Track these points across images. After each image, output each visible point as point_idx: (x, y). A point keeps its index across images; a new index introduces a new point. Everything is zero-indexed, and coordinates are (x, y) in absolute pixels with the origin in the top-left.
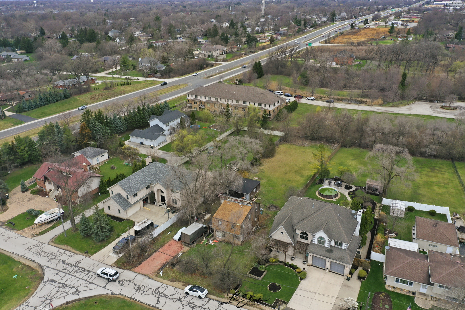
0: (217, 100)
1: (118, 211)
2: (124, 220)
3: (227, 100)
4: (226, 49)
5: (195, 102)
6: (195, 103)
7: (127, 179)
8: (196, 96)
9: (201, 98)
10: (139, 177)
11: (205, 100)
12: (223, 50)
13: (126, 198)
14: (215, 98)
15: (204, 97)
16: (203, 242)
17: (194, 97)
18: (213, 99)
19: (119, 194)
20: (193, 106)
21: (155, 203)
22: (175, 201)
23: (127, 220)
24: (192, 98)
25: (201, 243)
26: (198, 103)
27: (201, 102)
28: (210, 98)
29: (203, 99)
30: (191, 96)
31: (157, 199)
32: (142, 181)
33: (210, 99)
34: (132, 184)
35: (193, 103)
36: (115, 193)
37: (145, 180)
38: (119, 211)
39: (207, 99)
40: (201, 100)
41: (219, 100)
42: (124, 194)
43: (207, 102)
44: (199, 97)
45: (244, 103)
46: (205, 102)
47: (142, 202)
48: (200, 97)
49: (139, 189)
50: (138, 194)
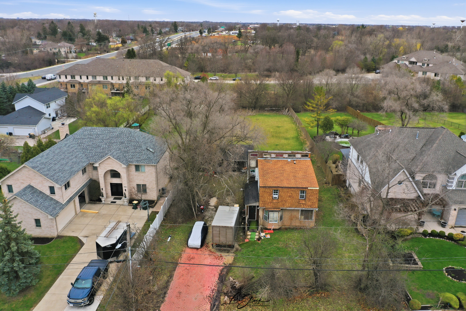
0: (107, 79)
1: (34, 223)
2: (53, 238)
3: (121, 78)
4: (73, 48)
5: (71, 85)
6: (73, 86)
7: (42, 156)
8: (73, 77)
9: (81, 78)
10: (64, 153)
11: (87, 81)
12: (70, 48)
13: (48, 192)
14: (104, 77)
15: (86, 77)
16: (249, 237)
17: (69, 78)
18: (100, 78)
19: (30, 187)
20: (69, 91)
21: (100, 200)
22: (142, 188)
23: (59, 237)
24: (66, 80)
25: (246, 240)
26: (77, 86)
27: (82, 85)
28: (94, 77)
29: (84, 80)
30: (64, 77)
31: (104, 192)
32: (72, 159)
33: (96, 79)
34: (55, 164)
35: (69, 86)
36: (16, 190)
37: (76, 157)
38: (38, 222)
39: (90, 78)
40: (82, 81)
41: (109, 79)
42: (44, 187)
43: (92, 83)
44: (77, 78)
45: (147, 80)
46: (89, 83)
47: (77, 199)
48: (79, 77)
49: (73, 173)
50: (71, 184)
